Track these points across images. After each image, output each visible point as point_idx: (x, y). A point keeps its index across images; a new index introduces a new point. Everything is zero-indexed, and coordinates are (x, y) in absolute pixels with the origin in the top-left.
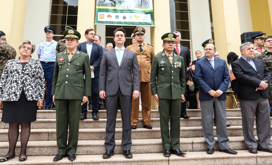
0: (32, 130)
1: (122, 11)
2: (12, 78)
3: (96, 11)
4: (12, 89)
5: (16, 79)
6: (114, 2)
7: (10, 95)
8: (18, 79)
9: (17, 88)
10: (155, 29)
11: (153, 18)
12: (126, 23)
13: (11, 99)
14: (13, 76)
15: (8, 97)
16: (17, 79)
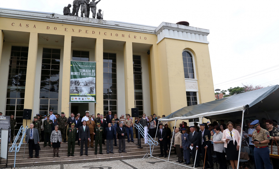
0: (59, 150)
1: (82, 96)
3: (71, 96)
6: (78, 92)
10: (97, 104)
11: (95, 99)
12: (84, 102)
13: (55, 142)
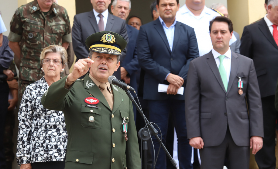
2: (46, 121)
4: (50, 141)
5: (54, 123)
7: (48, 151)
8: (58, 123)
9: (59, 138)
13: (51, 157)
14: (49, 117)
15: (45, 155)
16: (56, 122)
